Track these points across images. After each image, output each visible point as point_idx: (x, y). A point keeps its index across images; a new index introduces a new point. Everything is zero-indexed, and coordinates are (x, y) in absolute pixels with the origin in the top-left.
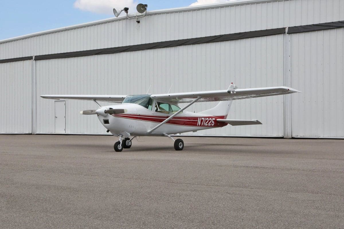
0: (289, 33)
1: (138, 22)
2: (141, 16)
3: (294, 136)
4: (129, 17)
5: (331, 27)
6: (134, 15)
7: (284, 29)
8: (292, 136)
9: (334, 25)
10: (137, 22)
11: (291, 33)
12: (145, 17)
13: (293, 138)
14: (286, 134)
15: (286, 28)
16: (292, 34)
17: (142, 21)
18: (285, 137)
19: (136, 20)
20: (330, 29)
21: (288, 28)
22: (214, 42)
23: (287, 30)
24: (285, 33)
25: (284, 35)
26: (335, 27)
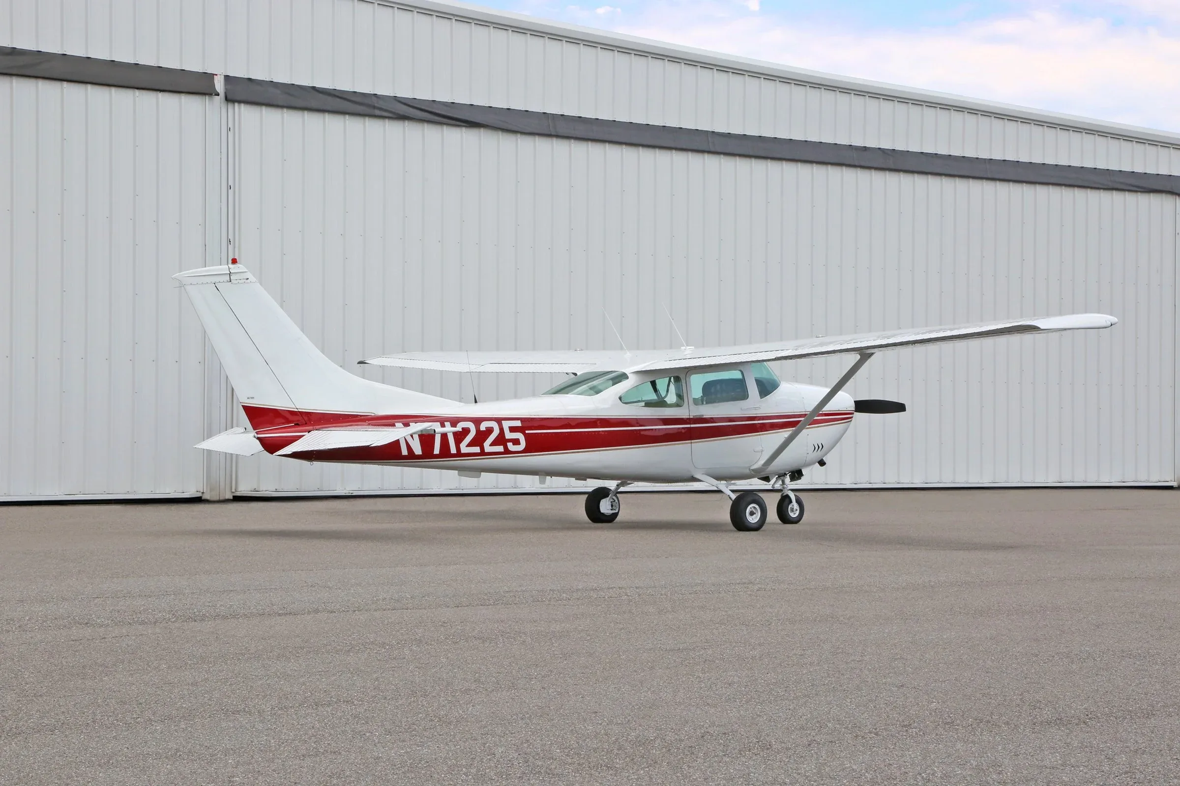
0: (229, 99)
5: (377, 112)
7: (209, 77)
8: (236, 490)
11: (239, 102)
13: (238, 499)
15: (216, 77)
18: (207, 497)
20: (371, 116)
21: (221, 78)
23: (220, 86)
24: (214, 94)
25: (211, 102)
26: (387, 114)
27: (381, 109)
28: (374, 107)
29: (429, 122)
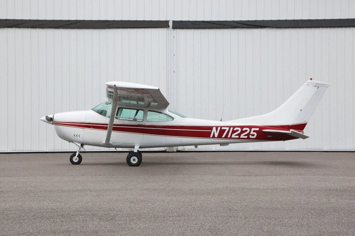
0: (174, 28)
5: (226, 27)
7: (167, 22)
13: (178, 152)
16: (178, 29)
18: (167, 150)
21: (171, 22)
22: (67, 28)
23: (171, 24)
24: (168, 27)
25: (168, 29)
26: (229, 27)
27: (227, 25)
29: (246, 28)
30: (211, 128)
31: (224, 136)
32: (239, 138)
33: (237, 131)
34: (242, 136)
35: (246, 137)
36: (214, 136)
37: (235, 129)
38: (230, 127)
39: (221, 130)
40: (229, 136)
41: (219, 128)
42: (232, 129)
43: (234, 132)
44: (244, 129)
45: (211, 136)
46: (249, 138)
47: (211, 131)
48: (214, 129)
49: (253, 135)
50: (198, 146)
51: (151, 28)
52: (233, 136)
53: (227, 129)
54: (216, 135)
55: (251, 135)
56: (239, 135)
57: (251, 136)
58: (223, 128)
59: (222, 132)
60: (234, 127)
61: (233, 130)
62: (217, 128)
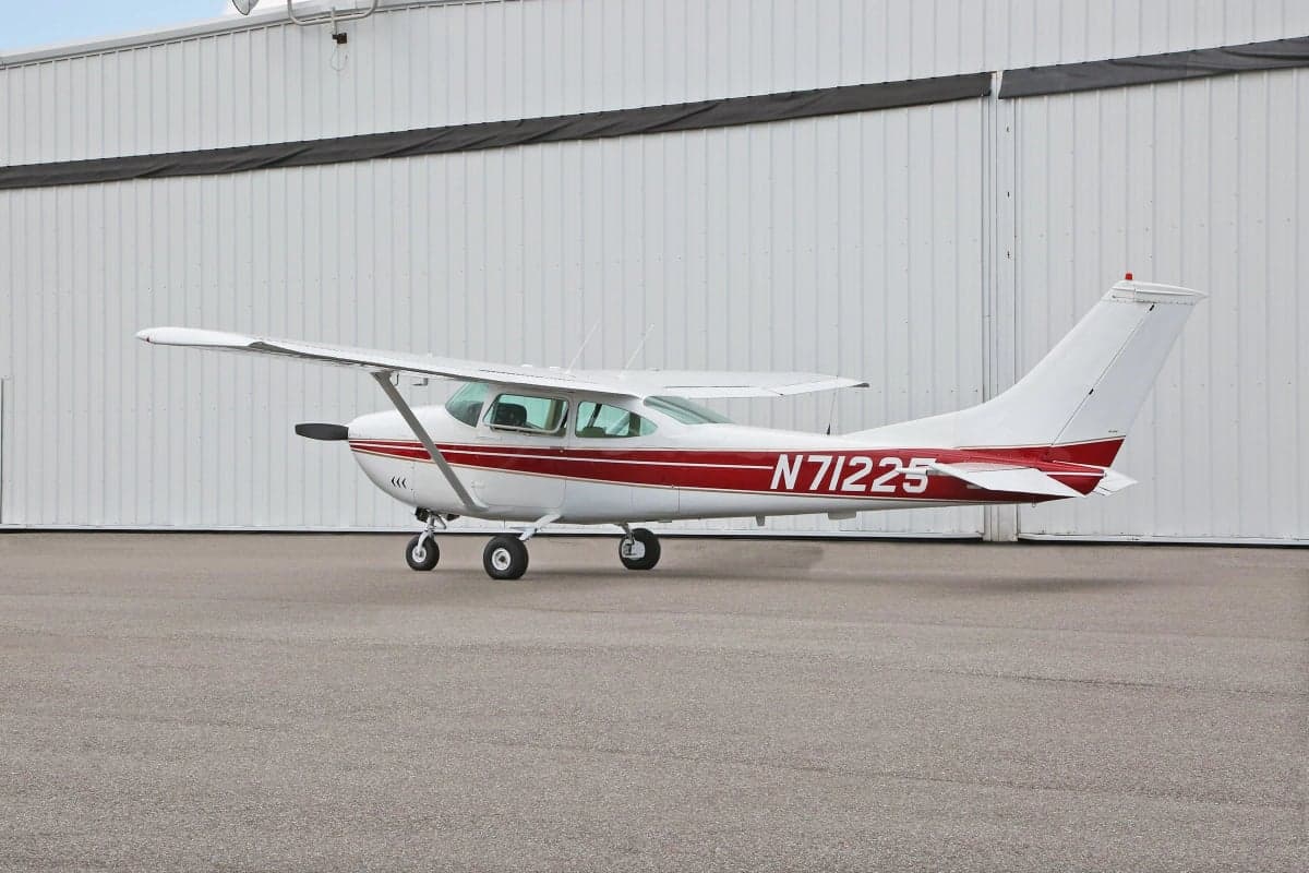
0: (1005, 96)
1: (341, 39)
2: (351, 10)
3: (1027, 533)
4: (298, 18)
5: (1189, 73)
6: (318, 7)
7: (986, 77)
8: (1019, 532)
9: (1201, 61)
10: (334, 37)
11: (1016, 97)
12: (371, 16)
13: (1023, 542)
14: (995, 524)
15: (994, 75)
16: (1020, 101)
17: (359, 34)
18: (987, 537)
19: (329, 29)
20: (1183, 79)
21: (1000, 75)
22: (680, 130)
23: (996, 85)
24: (988, 94)
25: (986, 103)
26: (1205, 73)
27: (1195, 68)
28: (1186, 68)
30: (772, 459)
31: (814, 486)
32: (868, 492)
33: (861, 467)
34: (877, 486)
35: (892, 489)
36: (782, 487)
37: (854, 462)
38: (835, 455)
39: (805, 464)
40: (833, 487)
41: (799, 459)
42: (841, 460)
43: (848, 471)
44: (883, 463)
45: (775, 485)
46: (900, 493)
47: (771, 468)
48: (783, 462)
49: (916, 483)
50: (768, 519)
51: (931, 103)
52: (847, 485)
53: (827, 461)
54: (790, 483)
55: (908, 481)
56: (868, 481)
57: (907, 487)
58: (812, 459)
59: (809, 470)
60: (850, 455)
61: (846, 466)
62: (792, 457)
